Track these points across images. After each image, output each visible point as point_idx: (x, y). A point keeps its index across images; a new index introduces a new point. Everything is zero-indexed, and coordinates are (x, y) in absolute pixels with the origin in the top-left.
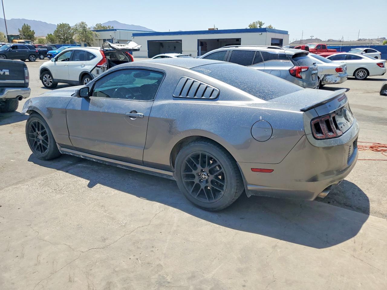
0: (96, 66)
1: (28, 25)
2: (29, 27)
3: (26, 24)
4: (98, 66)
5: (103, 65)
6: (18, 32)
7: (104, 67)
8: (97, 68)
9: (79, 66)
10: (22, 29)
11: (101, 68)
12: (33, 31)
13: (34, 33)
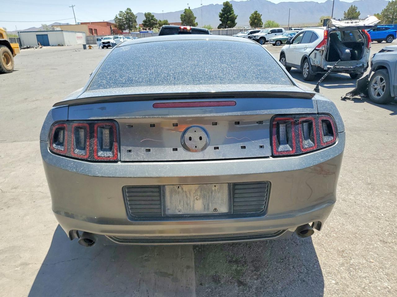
0: (315, 49)
1: (355, 6)
2: (356, 9)
3: (353, 5)
4: (317, 48)
5: (321, 48)
6: (343, 15)
7: (323, 51)
8: (315, 51)
9: (302, 48)
10: (348, 11)
11: (320, 51)
12: (359, 12)
13: (360, 15)
